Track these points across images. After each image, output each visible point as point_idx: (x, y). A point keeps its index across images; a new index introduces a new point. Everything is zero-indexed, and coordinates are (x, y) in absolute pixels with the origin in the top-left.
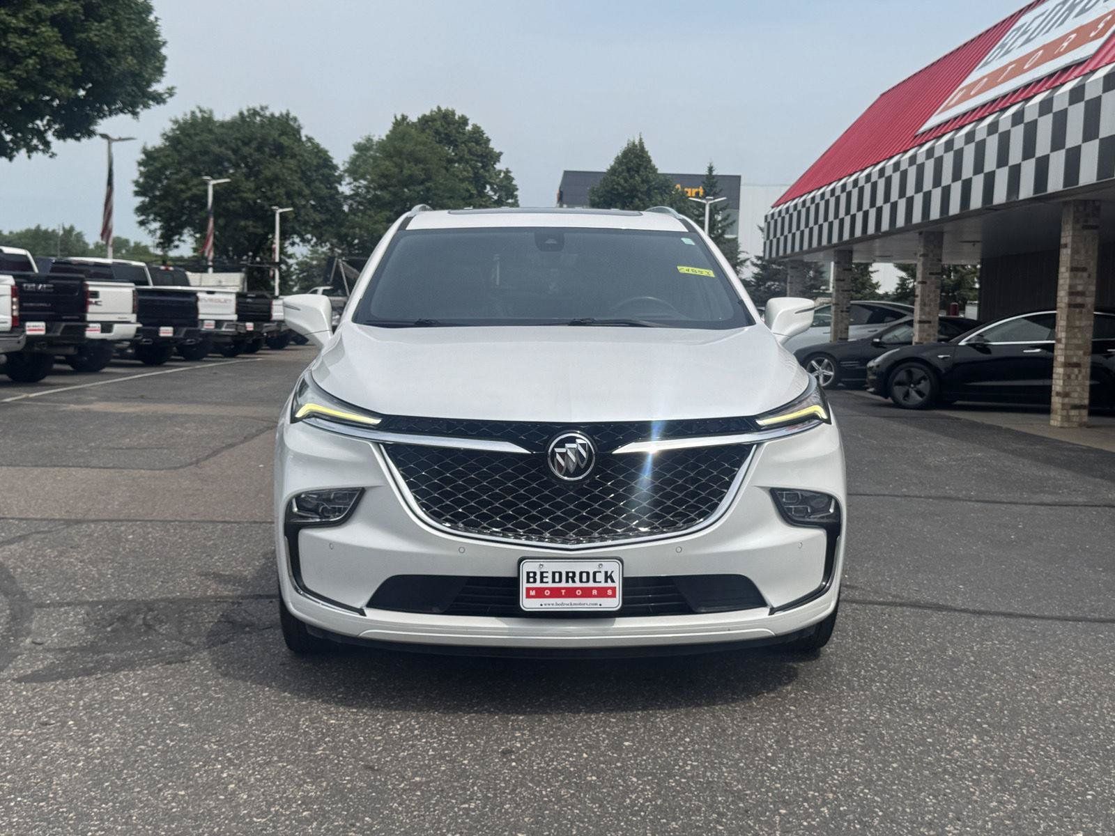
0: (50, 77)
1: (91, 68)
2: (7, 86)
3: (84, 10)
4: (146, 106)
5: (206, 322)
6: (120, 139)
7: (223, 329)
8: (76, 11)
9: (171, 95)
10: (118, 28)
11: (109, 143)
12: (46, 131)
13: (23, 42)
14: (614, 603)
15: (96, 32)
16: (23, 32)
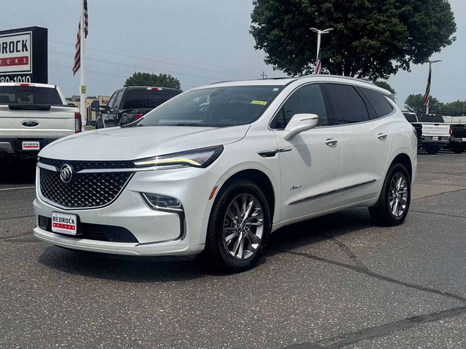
0: (395, 39)
1: (415, 33)
2: (377, 45)
3: (413, 9)
4: (444, 46)
5: (433, 137)
6: (435, 62)
7: (442, 141)
8: (410, 10)
9: (454, 40)
10: (427, 14)
11: (430, 63)
12: (409, 61)
13: (385, 26)
14: (74, 232)
15: (417, 18)
16: (385, 22)
